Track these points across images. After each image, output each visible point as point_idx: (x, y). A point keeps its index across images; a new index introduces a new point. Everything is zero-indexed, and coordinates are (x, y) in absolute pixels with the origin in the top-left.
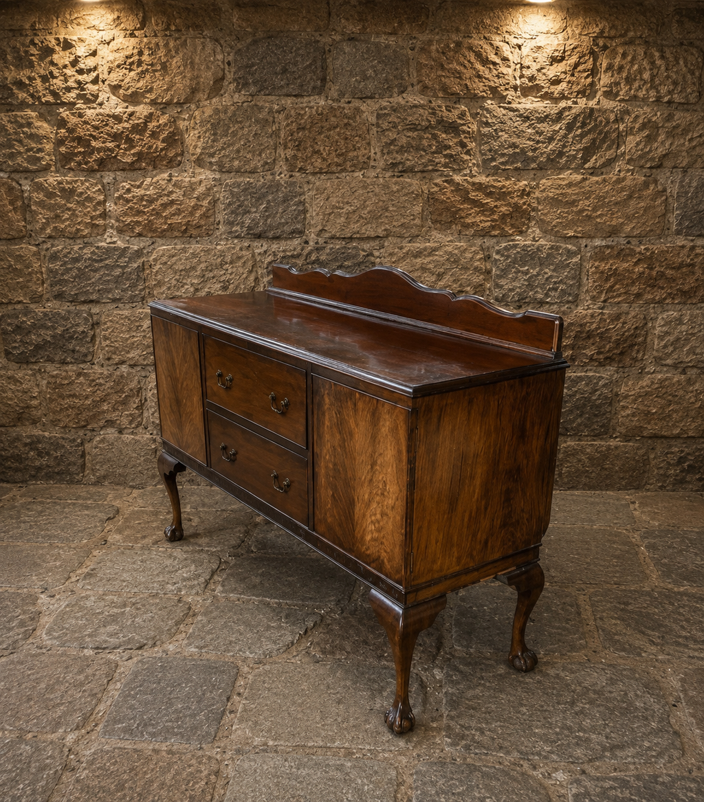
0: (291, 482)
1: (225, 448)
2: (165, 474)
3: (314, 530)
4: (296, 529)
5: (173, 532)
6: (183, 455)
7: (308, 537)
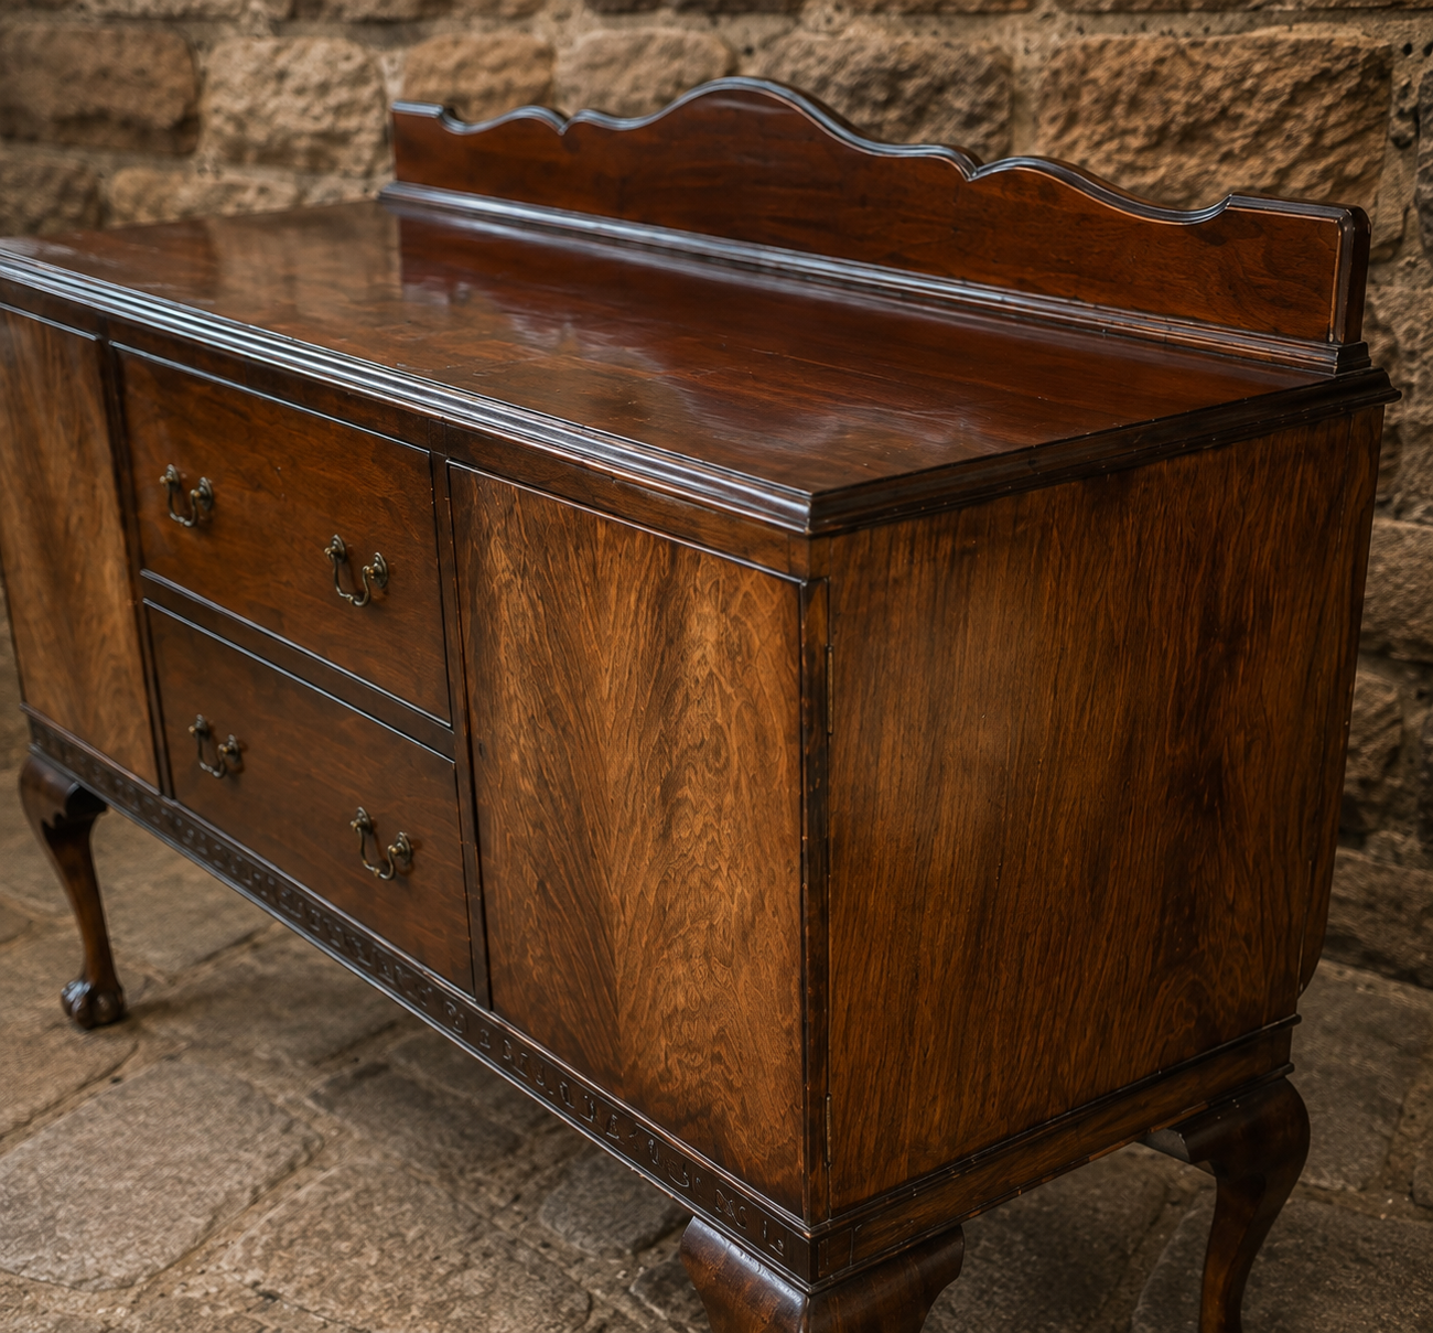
0: (415, 844)
1: (206, 733)
2: (45, 825)
3: (491, 1009)
4: (437, 1003)
5: (90, 998)
6: (91, 762)
7: (470, 1027)
